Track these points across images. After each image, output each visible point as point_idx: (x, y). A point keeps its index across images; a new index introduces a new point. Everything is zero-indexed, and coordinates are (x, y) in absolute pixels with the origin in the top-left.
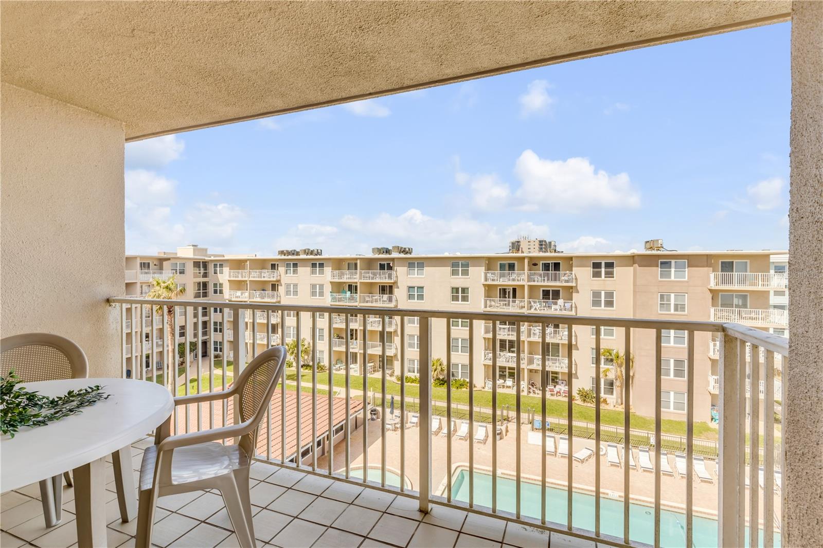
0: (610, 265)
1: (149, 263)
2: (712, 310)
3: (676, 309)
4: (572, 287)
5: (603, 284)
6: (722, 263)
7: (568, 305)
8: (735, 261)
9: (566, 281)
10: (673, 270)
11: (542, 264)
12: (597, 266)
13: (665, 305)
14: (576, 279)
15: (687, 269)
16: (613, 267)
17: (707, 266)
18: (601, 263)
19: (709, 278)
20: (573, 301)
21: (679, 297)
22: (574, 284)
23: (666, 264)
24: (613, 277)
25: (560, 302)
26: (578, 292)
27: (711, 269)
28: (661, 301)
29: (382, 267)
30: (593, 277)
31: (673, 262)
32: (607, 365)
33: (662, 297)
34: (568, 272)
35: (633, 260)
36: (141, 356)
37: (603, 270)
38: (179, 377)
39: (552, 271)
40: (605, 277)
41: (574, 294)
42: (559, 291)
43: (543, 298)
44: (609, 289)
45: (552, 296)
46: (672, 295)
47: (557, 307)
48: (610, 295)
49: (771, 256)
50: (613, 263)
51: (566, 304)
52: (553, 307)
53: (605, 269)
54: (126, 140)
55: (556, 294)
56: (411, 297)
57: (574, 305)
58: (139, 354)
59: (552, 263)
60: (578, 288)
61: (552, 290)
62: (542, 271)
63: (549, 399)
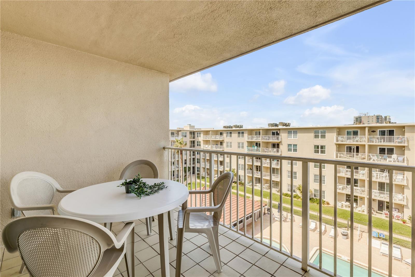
1: (174, 133)
4: (404, 147)
7: (401, 158)
9: (399, 143)
11: (379, 131)
14: (408, 141)
20: (405, 156)
22: (406, 145)
25: (394, 156)
26: (409, 150)
29: (273, 134)
34: (401, 136)
36: (171, 171)
38: (184, 181)
39: (387, 135)
41: (406, 151)
42: (393, 149)
43: (380, 153)
45: (387, 152)
47: (392, 159)
51: (399, 158)
52: (388, 159)
54: (170, 81)
55: (391, 151)
56: (289, 150)
57: (406, 159)
58: (171, 170)
59: (387, 130)
60: (410, 147)
61: (387, 148)
62: (379, 135)
63: (384, 219)
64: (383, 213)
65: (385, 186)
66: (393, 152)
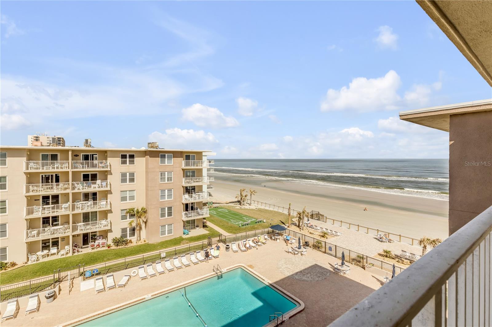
0: (132, 157)
2: (184, 179)
3: (168, 181)
4: (106, 171)
5: (128, 168)
6: (186, 155)
7: (104, 184)
8: (190, 155)
9: (103, 167)
10: (166, 159)
11: (83, 155)
12: (124, 157)
13: (163, 179)
14: (110, 166)
15: (172, 159)
16: (134, 157)
17: (181, 157)
18: (126, 155)
19: (182, 163)
20: (108, 181)
21: (169, 173)
22: (109, 169)
23: (163, 157)
24: (134, 164)
25: (98, 182)
26: (111, 174)
27: (183, 158)
28: (161, 176)
30: (121, 164)
31: (166, 155)
32: (131, 219)
33: (161, 174)
34: (104, 161)
35: (145, 153)
37: (128, 159)
39: (91, 160)
40: (129, 164)
41: (108, 176)
42: (97, 174)
43: (84, 180)
44: (132, 171)
45: (91, 178)
46: (166, 173)
47: (97, 186)
48: (132, 175)
49: (203, 153)
50: (134, 155)
51: (102, 183)
52: (93, 186)
53: (129, 158)
55: (94, 177)
57: (109, 183)
59: (90, 155)
60: (112, 172)
61: (91, 174)
62: (83, 160)
63: (91, 252)
64: (89, 246)
65: (89, 215)
66: (97, 178)
